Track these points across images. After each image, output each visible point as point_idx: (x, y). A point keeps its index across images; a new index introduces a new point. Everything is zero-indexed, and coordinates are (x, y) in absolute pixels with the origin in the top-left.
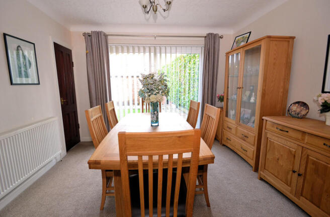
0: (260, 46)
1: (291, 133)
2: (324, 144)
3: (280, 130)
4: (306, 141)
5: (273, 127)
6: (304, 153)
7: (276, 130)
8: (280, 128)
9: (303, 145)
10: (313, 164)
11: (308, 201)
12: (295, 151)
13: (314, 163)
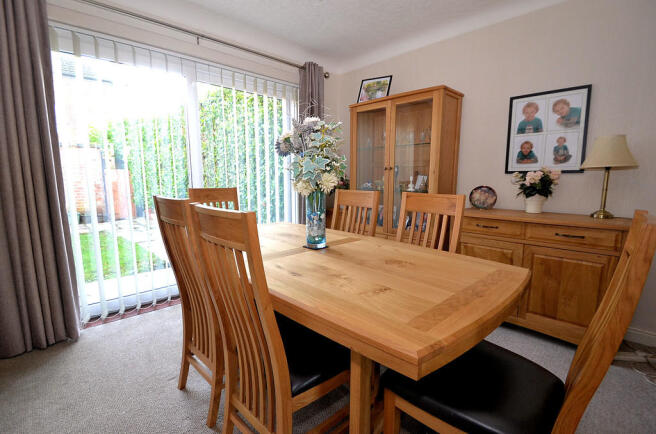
0: (431, 100)
1: (503, 229)
2: (557, 234)
3: (484, 227)
4: (528, 235)
5: (469, 224)
6: (527, 252)
7: (476, 228)
8: (482, 223)
9: (523, 241)
10: (541, 264)
11: (538, 316)
12: (512, 254)
13: (543, 262)
